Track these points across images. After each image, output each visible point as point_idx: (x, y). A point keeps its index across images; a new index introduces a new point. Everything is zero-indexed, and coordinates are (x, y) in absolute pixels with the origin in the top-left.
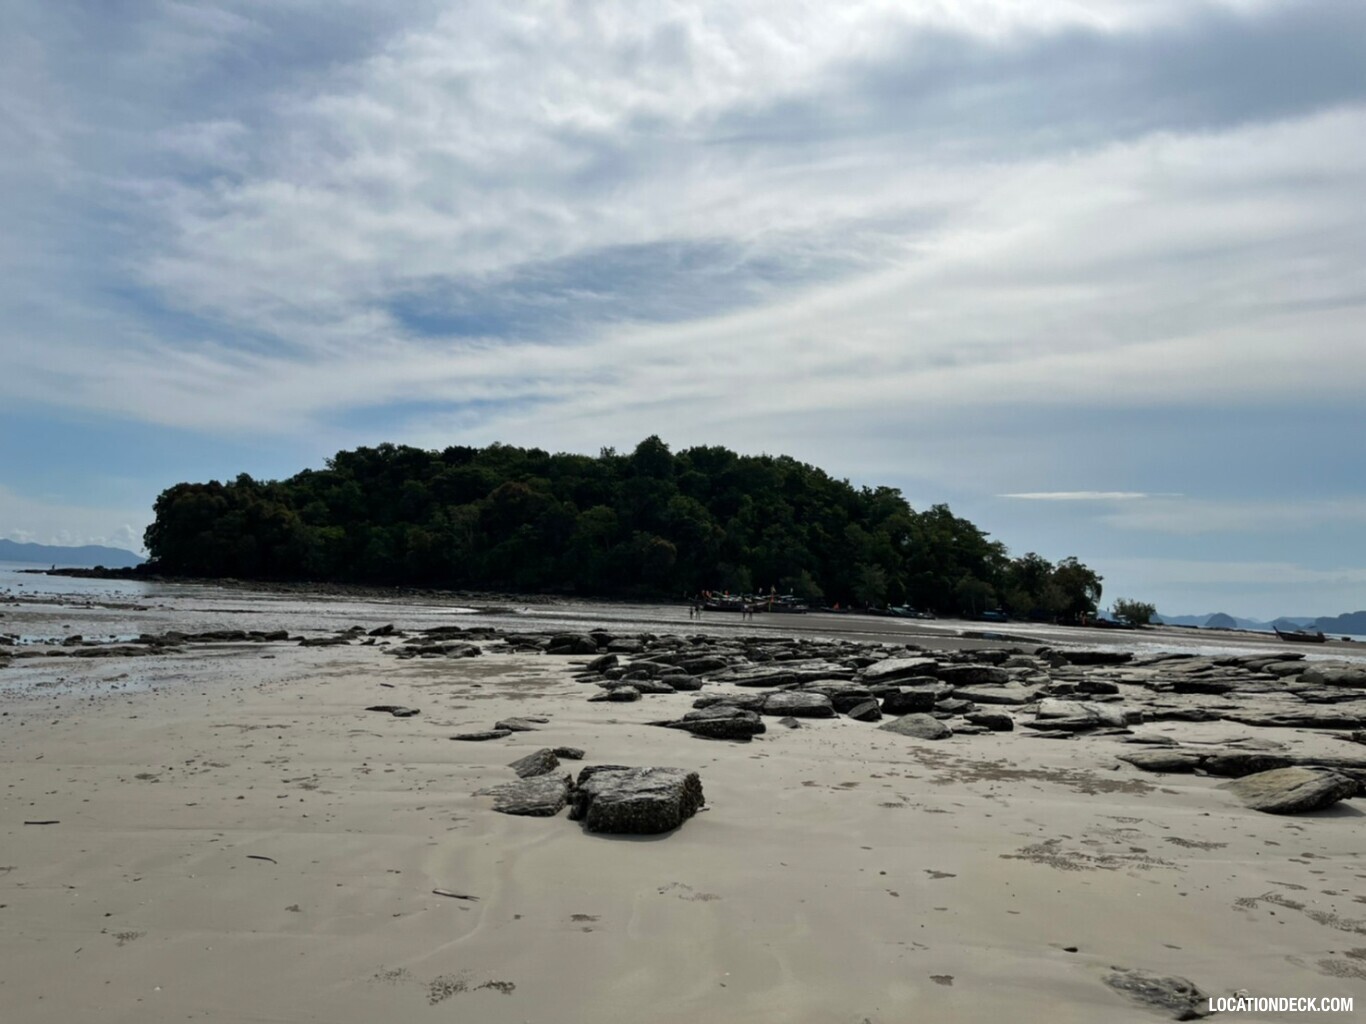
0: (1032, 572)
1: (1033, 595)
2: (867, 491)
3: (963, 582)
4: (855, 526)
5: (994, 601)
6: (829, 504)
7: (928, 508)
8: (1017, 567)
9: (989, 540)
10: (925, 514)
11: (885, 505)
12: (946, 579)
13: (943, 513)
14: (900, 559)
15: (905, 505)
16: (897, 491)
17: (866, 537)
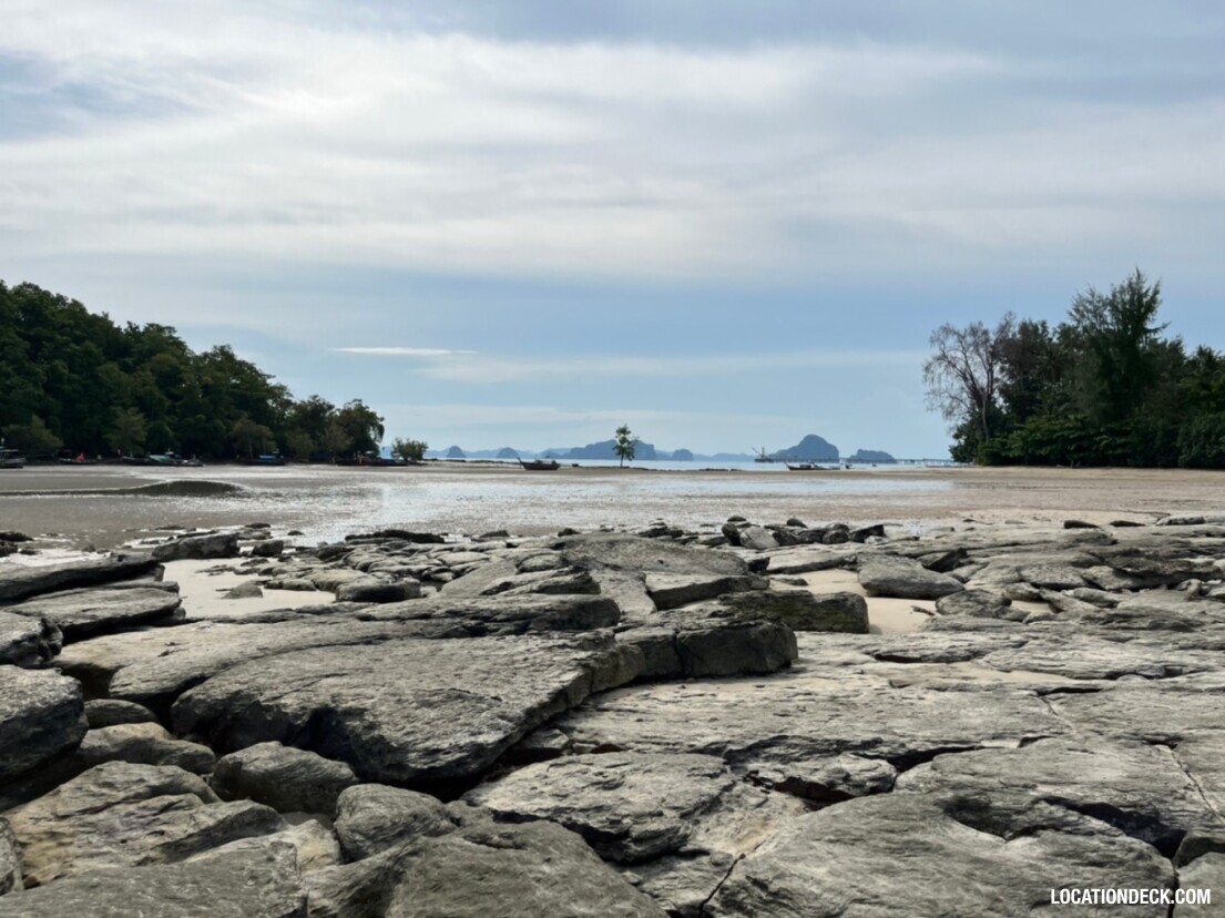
0: (314, 414)
1: (313, 437)
2: (133, 329)
3: (238, 425)
4: (113, 366)
5: (273, 444)
6: (78, 340)
7: (210, 350)
8: (301, 408)
9: (271, 382)
10: (206, 355)
11: (156, 344)
12: (219, 422)
13: (225, 354)
14: (168, 403)
15: (180, 345)
16: (171, 329)
17: (125, 377)
